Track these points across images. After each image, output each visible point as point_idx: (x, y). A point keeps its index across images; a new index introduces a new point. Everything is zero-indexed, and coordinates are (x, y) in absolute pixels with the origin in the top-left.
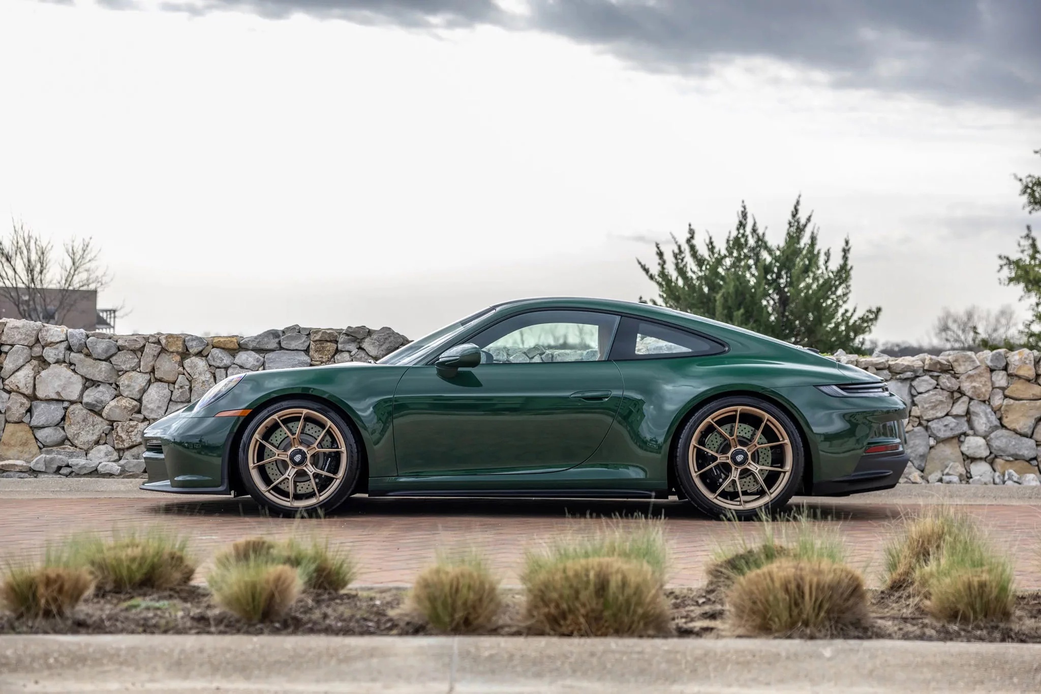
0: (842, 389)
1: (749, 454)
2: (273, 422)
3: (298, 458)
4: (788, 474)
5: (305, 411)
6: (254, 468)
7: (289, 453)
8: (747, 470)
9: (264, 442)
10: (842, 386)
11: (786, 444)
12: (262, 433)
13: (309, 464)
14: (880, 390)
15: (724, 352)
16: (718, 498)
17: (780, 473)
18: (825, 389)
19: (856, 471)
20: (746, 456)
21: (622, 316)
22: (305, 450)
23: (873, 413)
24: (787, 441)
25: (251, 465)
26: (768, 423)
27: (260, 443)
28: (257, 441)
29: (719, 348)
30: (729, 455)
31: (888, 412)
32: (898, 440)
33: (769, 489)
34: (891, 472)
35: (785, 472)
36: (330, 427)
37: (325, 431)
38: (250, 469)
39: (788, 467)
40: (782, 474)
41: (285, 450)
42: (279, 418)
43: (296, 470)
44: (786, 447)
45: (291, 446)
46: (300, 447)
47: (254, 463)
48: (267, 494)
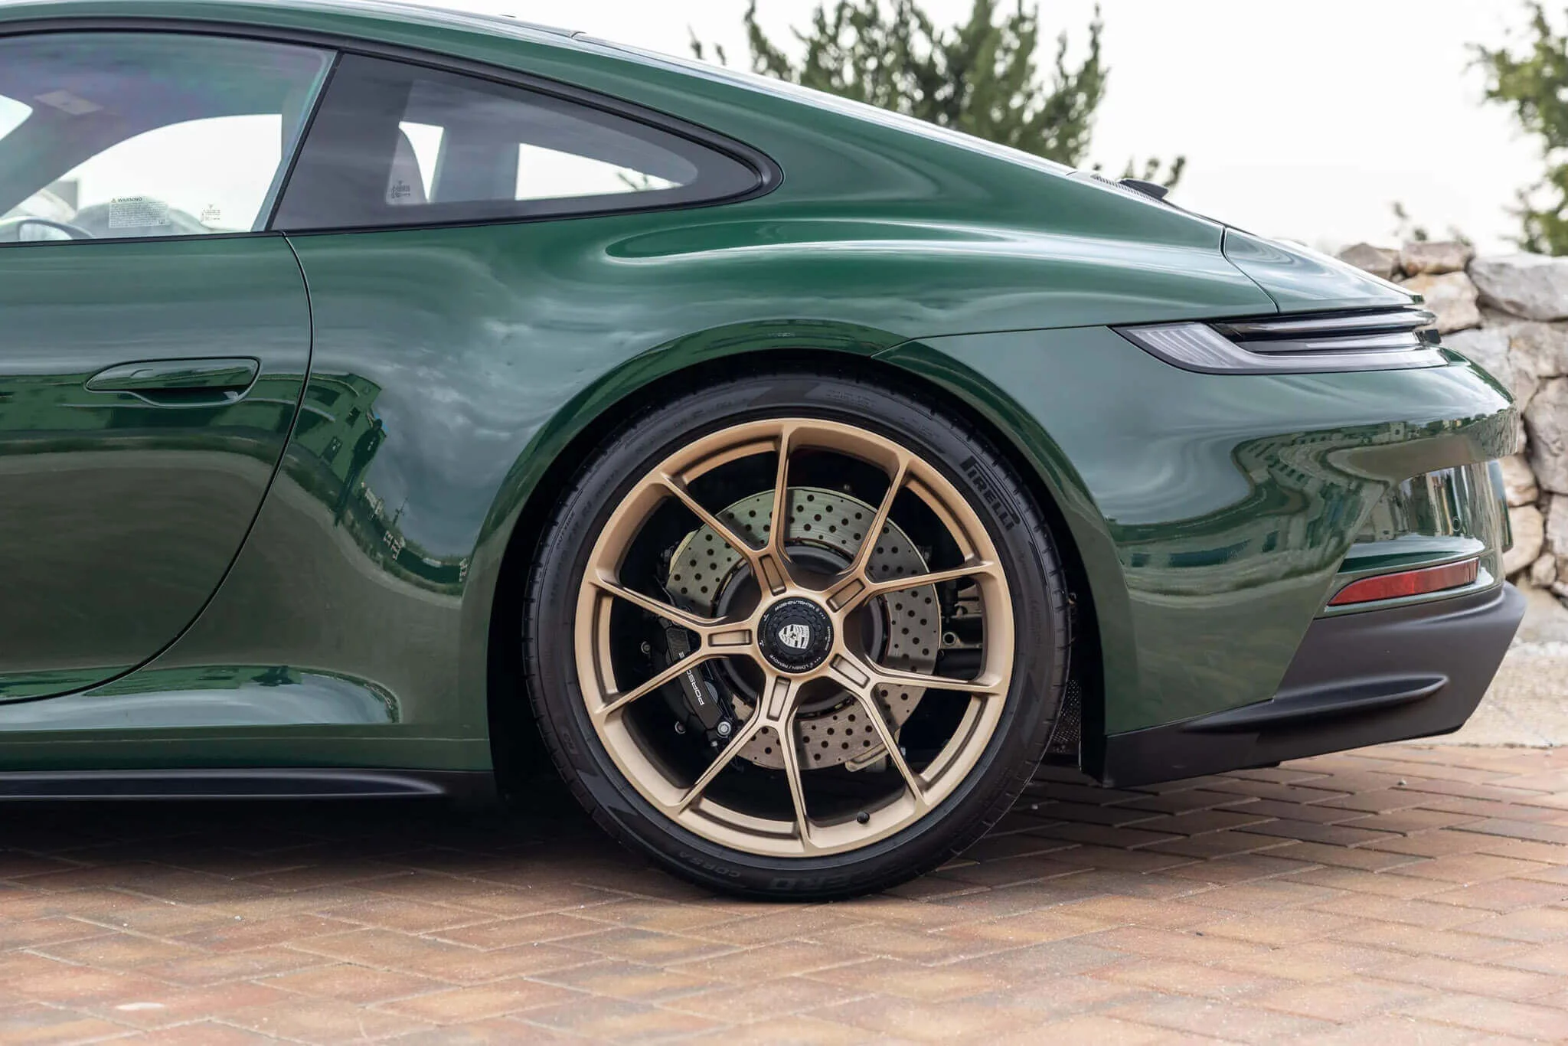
0: (1235, 338)
1: (837, 619)
4: (995, 707)
8: (829, 688)
10: (1237, 328)
11: (986, 576)
14: (1409, 338)
15: (758, 190)
16: (707, 805)
17: (964, 698)
18: (1160, 339)
19: (1287, 683)
20: (820, 626)
21: (341, 52)
23: (1366, 433)
24: (992, 565)
26: (914, 486)
29: (739, 179)
30: (753, 622)
31: (1435, 428)
32: (1472, 546)
33: (917, 770)
34: (1445, 679)
35: (984, 697)
39: (997, 679)
40: (974, 705)
44: (987, 587)
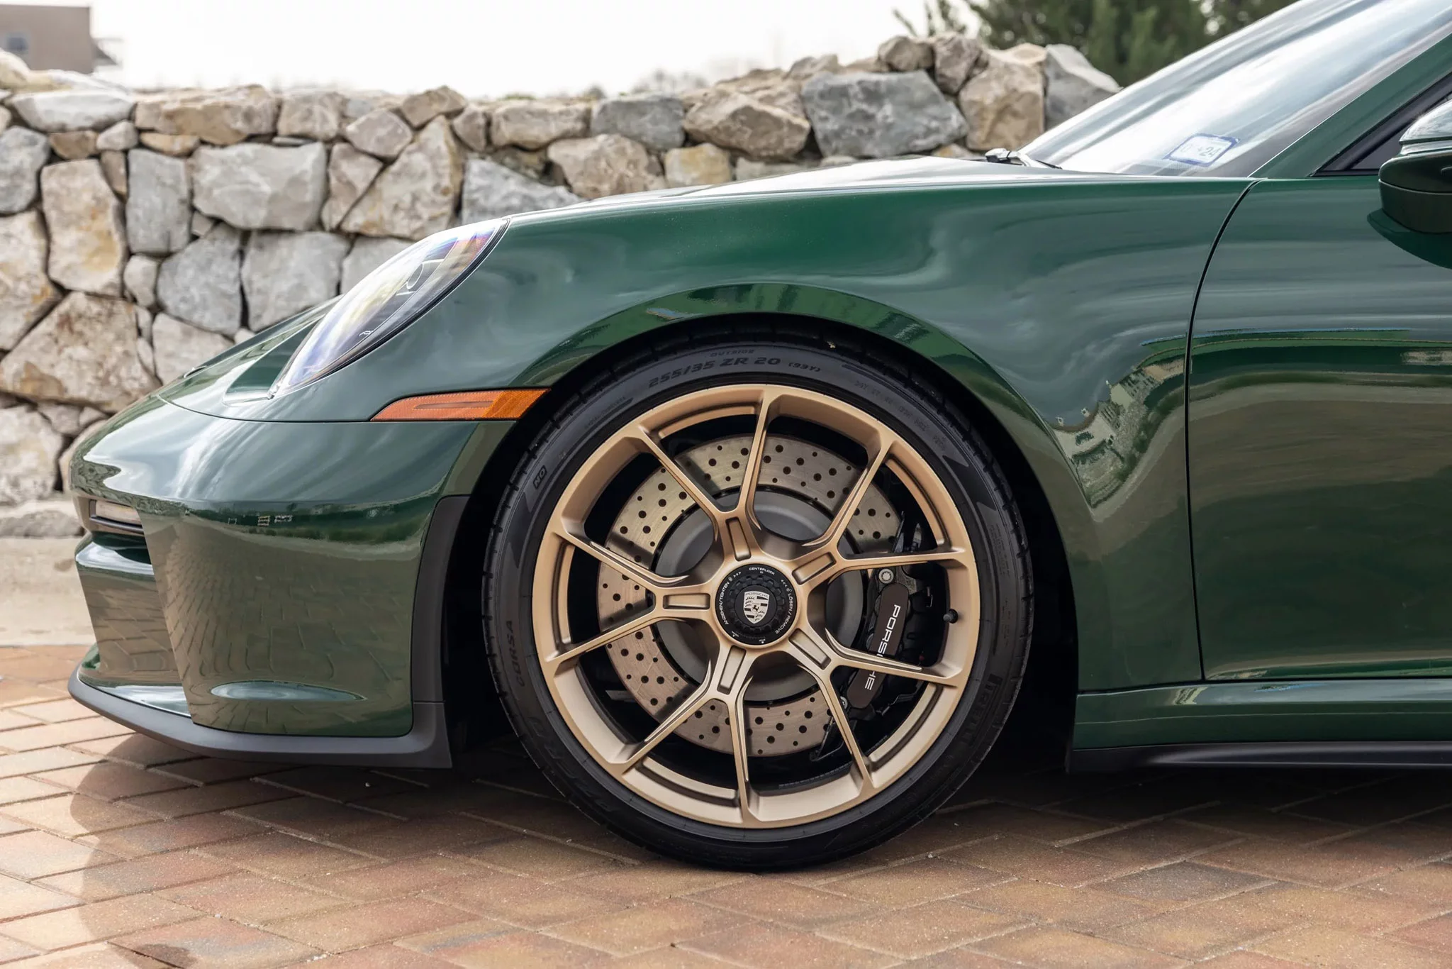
2: (632, 452)
3: (756, 605)
5: (770, 394)
6: (563, 668)
7: (712, 584)
9: (593, 549)
12: (586, 507)
13: (806, 626)
22: (783, 565)
25: (549, 657)
27: (578, 552)
28: (564, 544)
36: (890, 456)
37: (868, 476)
38: (548, 673)
41: (691, 573)
42: (653, 432)
43: (750, 659)
45: (718, 551)
46: (761, 557)
47: (561, 648)
48: (635, 780)
